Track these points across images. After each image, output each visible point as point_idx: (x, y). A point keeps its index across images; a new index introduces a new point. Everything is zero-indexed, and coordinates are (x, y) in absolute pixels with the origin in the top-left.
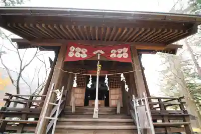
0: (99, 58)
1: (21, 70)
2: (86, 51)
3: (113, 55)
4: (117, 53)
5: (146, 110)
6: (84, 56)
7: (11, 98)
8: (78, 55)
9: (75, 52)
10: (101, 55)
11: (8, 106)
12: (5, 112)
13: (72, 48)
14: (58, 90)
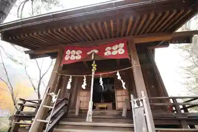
0: (93, 58)
1: (41, 78)
2: (81, 52)
3: (107, 53)
4: (112, 51)
5: (145, 113)
6: (79, 58)
7: (24, 103)
8: (73, 58)
9: (70, 55)
10: (95, 54)
11: (22, 110)
12: (19, 115)
13: (68, 52)
14: (53, 93)
